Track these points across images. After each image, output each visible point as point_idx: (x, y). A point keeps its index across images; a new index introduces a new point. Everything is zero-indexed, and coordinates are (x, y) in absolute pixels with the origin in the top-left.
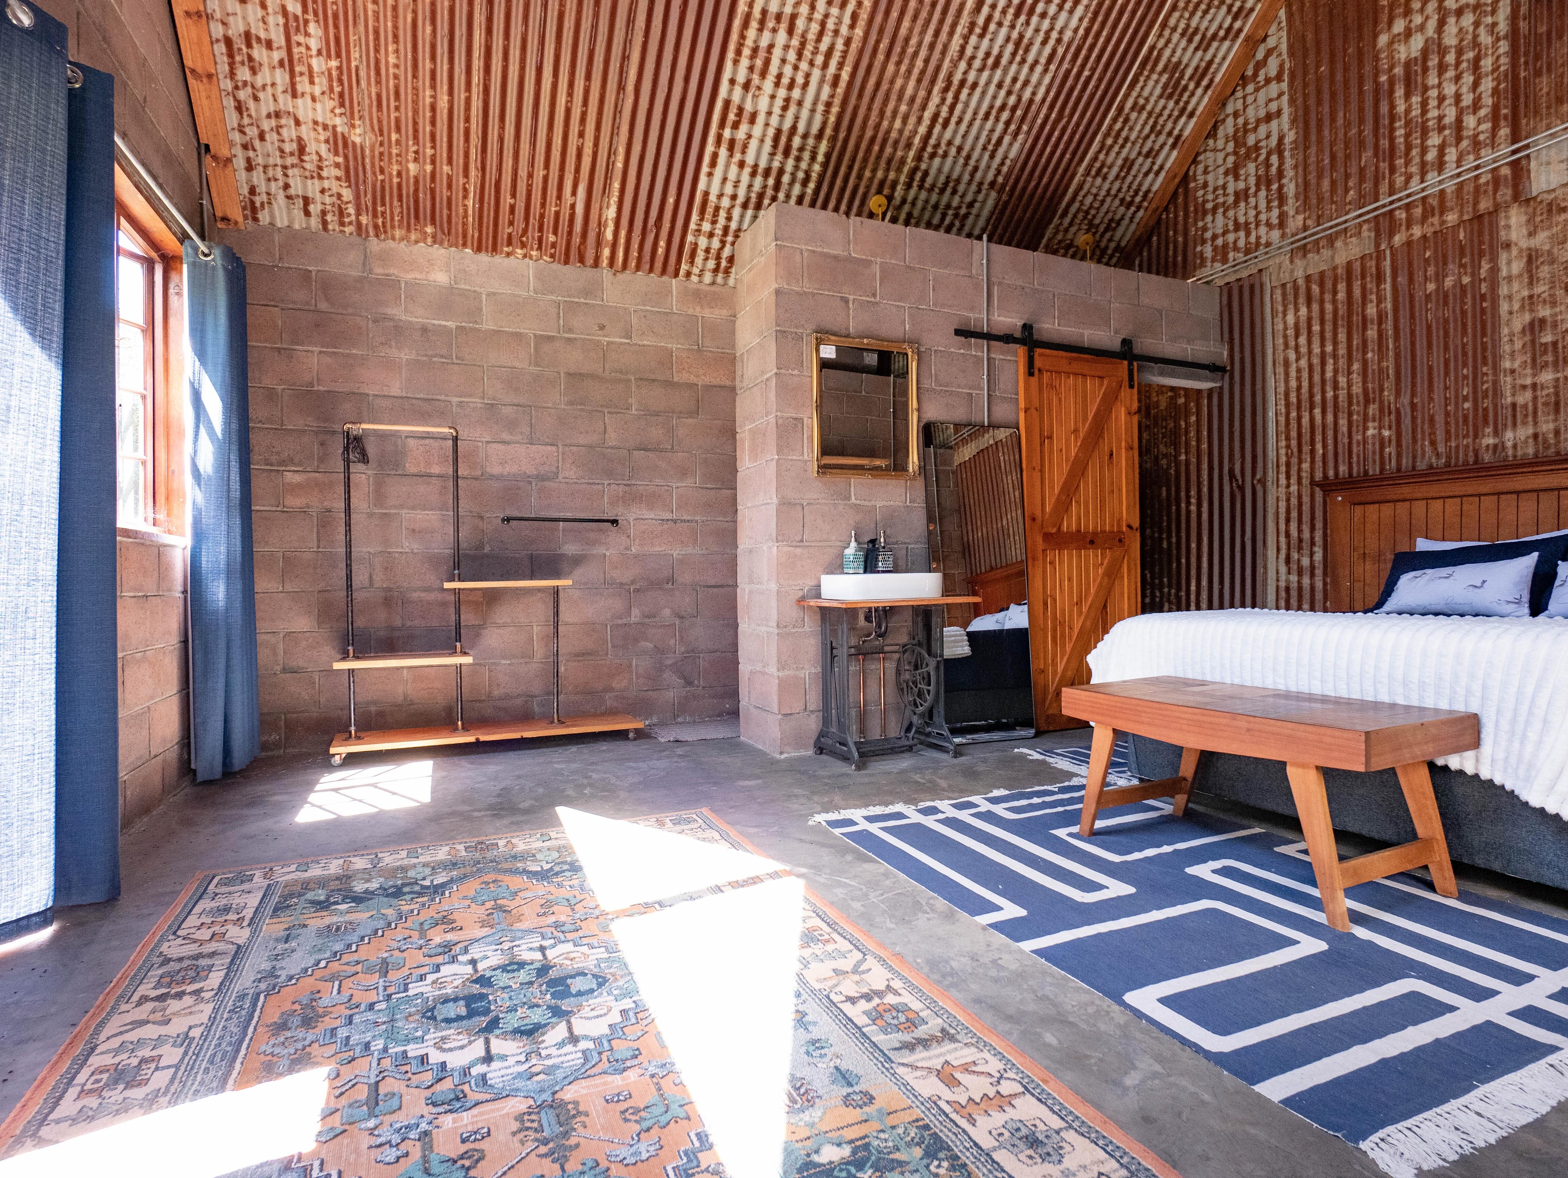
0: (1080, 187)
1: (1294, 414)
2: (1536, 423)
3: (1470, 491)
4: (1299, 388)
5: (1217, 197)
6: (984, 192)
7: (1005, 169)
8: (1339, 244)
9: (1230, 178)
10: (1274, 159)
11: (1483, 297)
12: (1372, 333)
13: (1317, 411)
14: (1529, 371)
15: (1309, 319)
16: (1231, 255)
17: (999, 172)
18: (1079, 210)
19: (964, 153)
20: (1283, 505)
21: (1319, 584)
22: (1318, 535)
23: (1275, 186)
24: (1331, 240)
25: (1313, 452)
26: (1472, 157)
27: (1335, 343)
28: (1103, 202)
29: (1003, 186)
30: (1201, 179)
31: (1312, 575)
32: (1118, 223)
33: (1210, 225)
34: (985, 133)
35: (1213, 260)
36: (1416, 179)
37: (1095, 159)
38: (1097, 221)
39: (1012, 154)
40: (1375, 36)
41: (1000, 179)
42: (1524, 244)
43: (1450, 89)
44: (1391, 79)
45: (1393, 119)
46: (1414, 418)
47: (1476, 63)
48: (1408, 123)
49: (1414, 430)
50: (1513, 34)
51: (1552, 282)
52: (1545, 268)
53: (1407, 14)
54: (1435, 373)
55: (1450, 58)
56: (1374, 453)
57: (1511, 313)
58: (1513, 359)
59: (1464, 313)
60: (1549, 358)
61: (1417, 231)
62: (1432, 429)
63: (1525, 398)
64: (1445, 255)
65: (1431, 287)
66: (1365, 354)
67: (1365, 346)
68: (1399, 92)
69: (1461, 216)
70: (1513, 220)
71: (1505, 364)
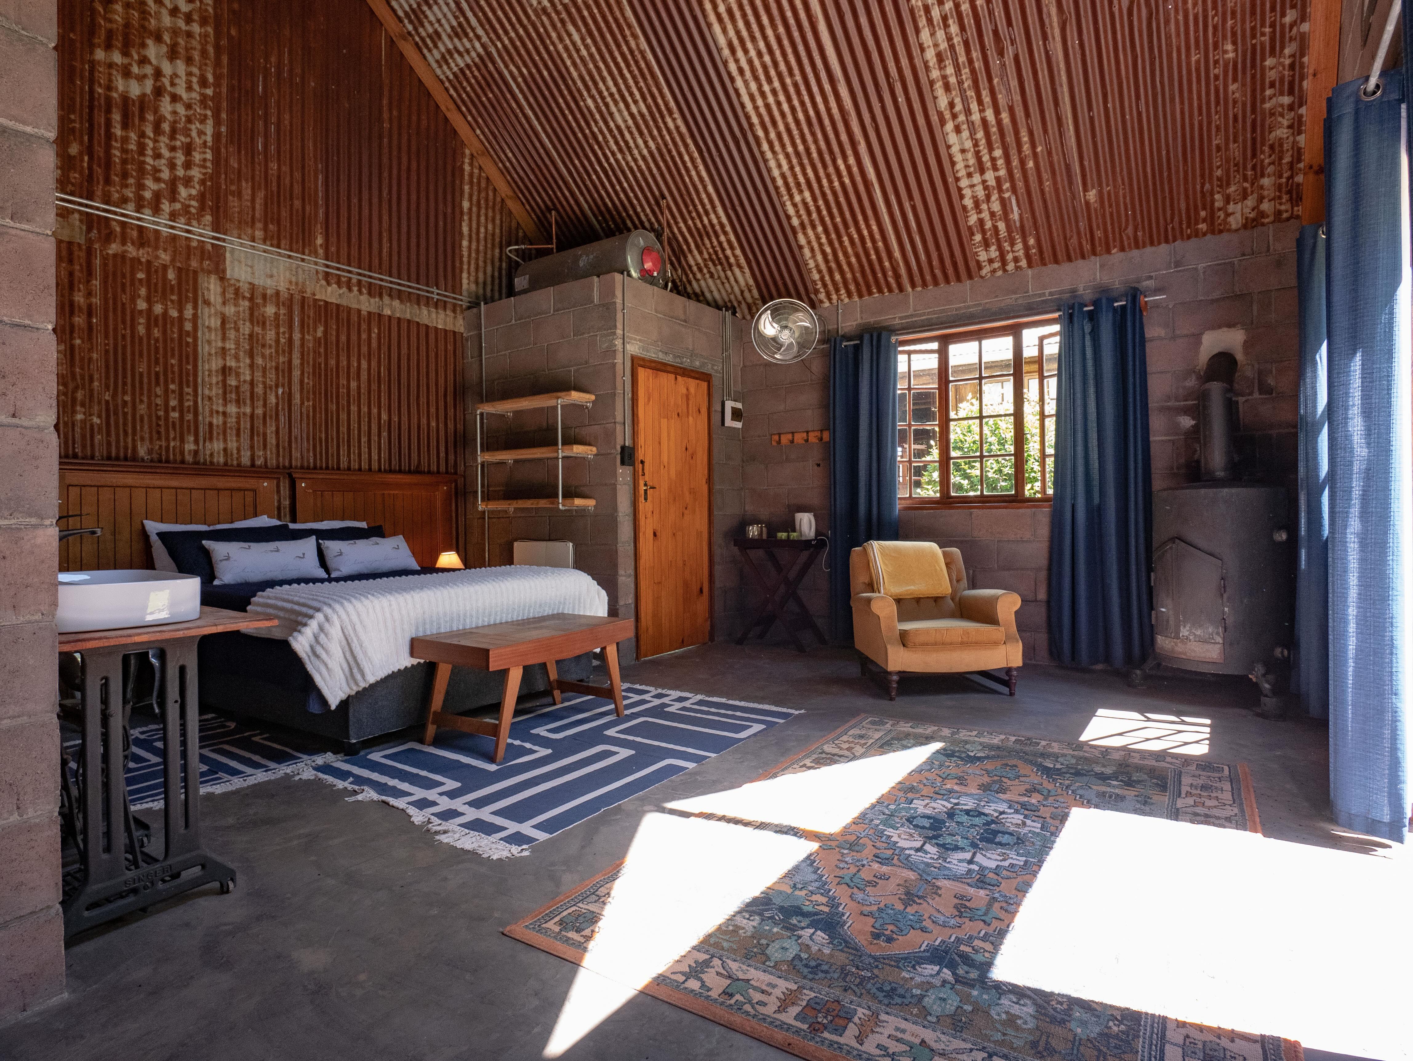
2: (225, 440)
3: (185, 485)
11: (188, 334)
14: (221, 401)
26: (183, 220)
36: (131, 206)
42: (219, 307)
43: (165, 152)
44: (109, 100)
45: (109, 136)
46: (125, 414)
47: (188, 149)
48: (124, 151)
49: (125, 424)
50: (216, 150)
51: (237, 343)
52: (233, 332)
53: (126, 54)
54: (145, 380)
55: (166, 127)
56: (83, 437)
57: (210, 354)
58: (210, 389)
59: (172, 340)
60: (233, 396)
61: (132, 251)
62: (142, 427)
63: (217, 421)
64: (156, 284)
65: (142, 305)
66: (72, 338)
67: (72, 332)
68: (116, 117)
69: (173, 260)
70: (212, 287)
71: (204, 391)
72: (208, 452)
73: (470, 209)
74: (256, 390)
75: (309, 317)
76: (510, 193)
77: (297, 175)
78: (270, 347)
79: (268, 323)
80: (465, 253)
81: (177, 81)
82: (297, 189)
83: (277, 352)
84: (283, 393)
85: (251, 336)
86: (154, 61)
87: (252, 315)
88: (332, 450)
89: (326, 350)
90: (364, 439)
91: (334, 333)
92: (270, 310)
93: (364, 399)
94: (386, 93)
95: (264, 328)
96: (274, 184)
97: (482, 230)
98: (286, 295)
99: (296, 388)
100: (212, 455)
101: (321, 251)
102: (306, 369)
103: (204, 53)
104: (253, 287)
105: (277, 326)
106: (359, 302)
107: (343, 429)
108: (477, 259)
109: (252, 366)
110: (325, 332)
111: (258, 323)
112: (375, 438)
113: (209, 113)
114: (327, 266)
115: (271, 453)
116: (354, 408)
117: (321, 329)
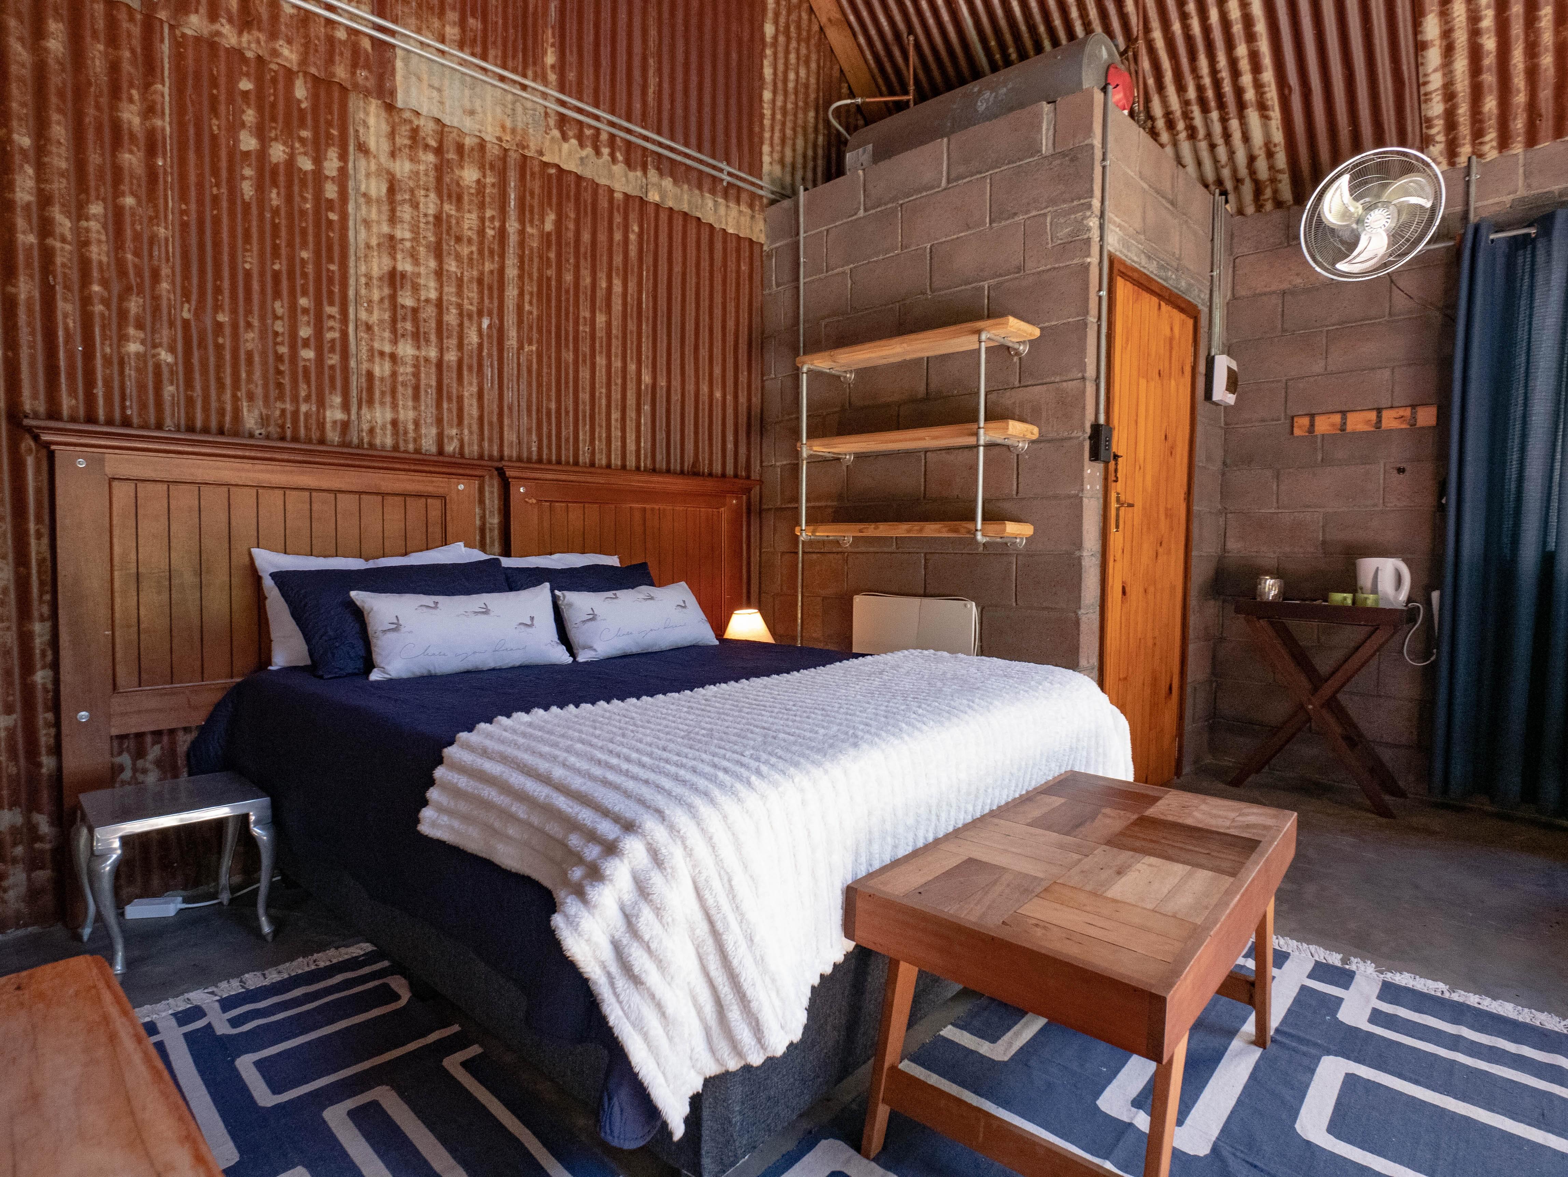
2: (395, 406)
3: (325, 485)
11: (331, 206)
12: (131, 160)
14: (387, 334)
42: (384, 160)
46: (219, 348)
49: (219, 367)
51: (415, 230)
52: (407, 208)
54: (256, 286)
56: (142, 387)
57: (368, 246)
58: (369, 311)
59: (303, 213)
60: (409, 326)
61: (229, 35)
62: (250, 373)
63: (383, 369)
64: (273, 105)
65: (248, 142)
66: (117, 194)
67: (117, 178)
69: (304, 62)
70: (372, 121)
71: (358, 313)
72: (365, 427)
73: (775, 39)
74: (446, 318)
75: (532, 194)
76: (836, 15)
78: (470, 241)
79: (466, 198)
80: (767, 112)
83: (481, 252)
84: (490, 327)
85: (438, 218)
87: (439, 180)
88: (567, 431)
89: (559, 255)
90: (615, 415)
91: (571, 226)
92: (470, 175)
93: (616, 345)
95: (459, 209)
97: (792, 76)
98: (496, 151)
99: (511, 319)
100: (371, 431)
101: (552, 77)
102: (527, 288)
104: (441, 128)
105: (482, 206)
106: (611, 176)
107: (585, 396)
109: (439, 274)
110: (559, 223)
111: (450, 196)
112: (631, 414)
114: (563, 103)
115: (471, 433)
116: (601, 361)
117: (551, 217)
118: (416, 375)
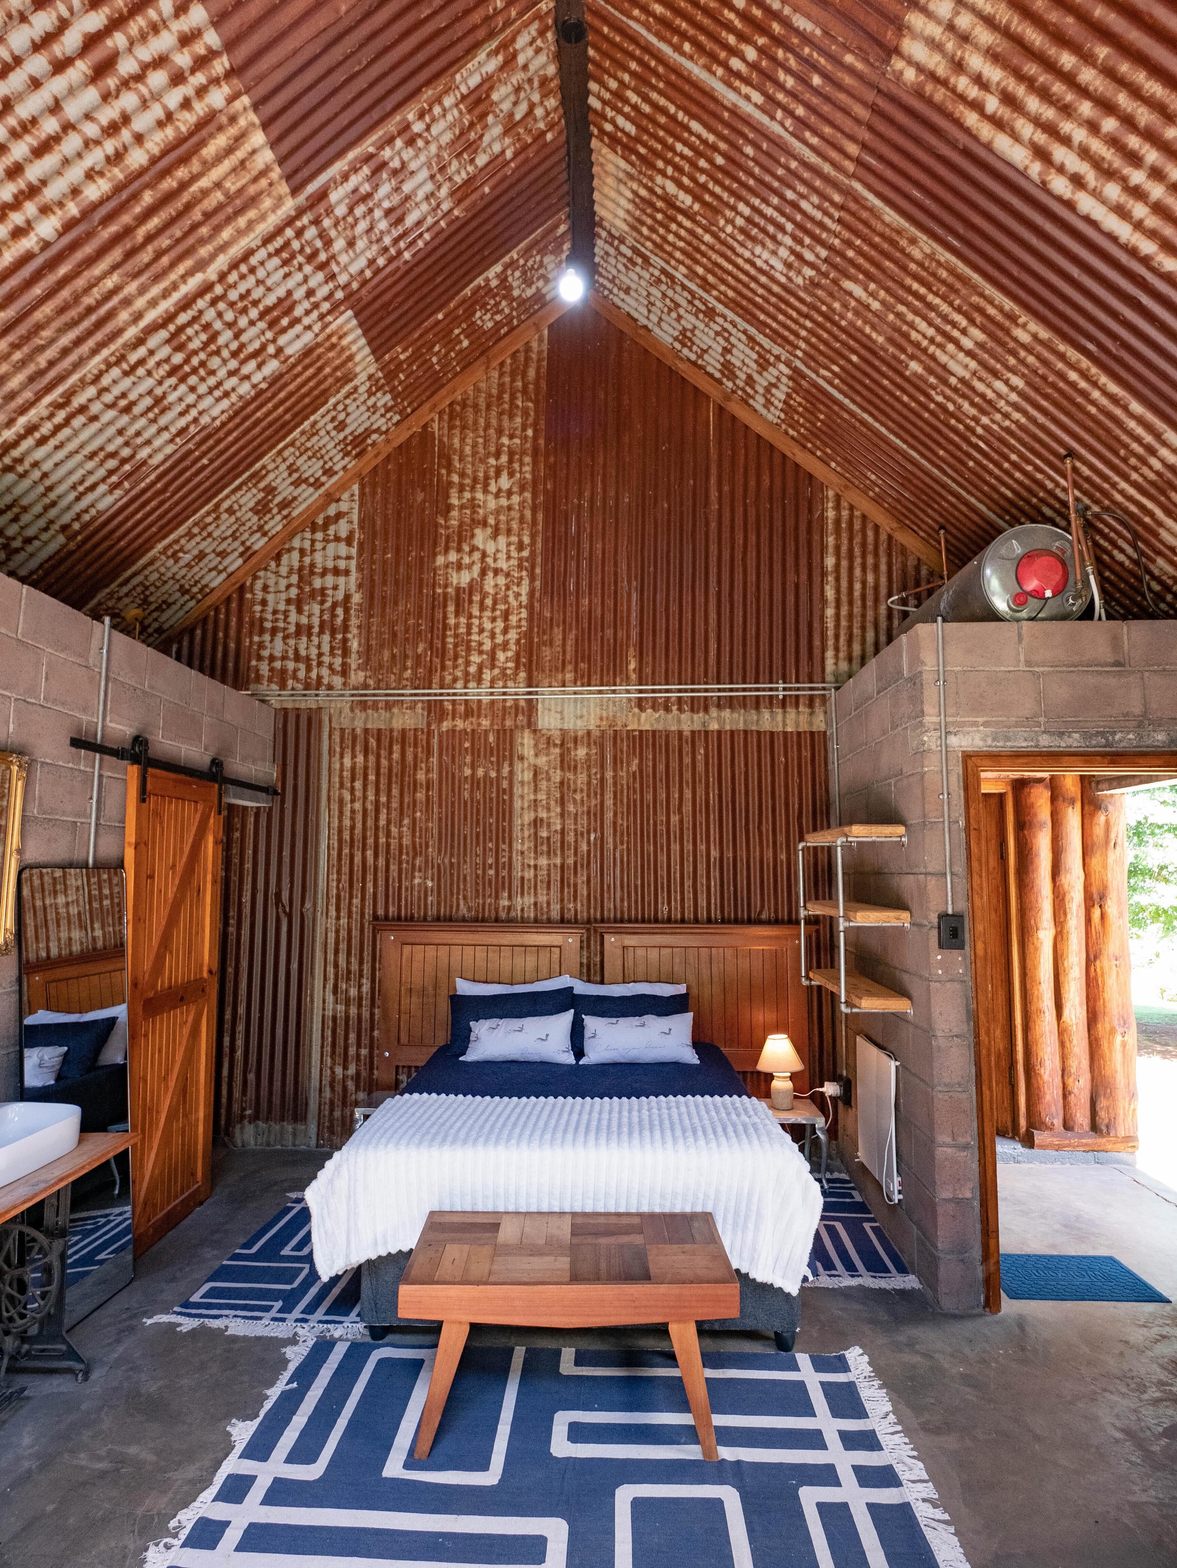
0: (151, 563)
1: (346, 851)
2: (536, 894)
3: (495, 942)
4: (353, 828)
5: (277, 620)
6: (52, 532)
7: (86, 517)
8: (395, 710)
9: (292, 608)
10: (340, 611)
11: (504, 791)
12: (420, 796)
13: (370, 853)
14: (532, 855)
15: (366, 768)
16: (290, 682)
17: (78, 517)
18: (141, 583)
19: (48, 482)
20: (332, 936)
21: (366, 1014)
22: (366, 968)
23: (339, 636)
24: (389, 706)
25: (363, 889)
26: (501, 683)
27: (389, 796)
28: (165, 582)
29: (78, 533)
30: (259, 595)
31: (360, 1006)
32: (169, 605)
33: (267, 644)
34: (81, 472)
35: (270, 680)
36: (460, 684)
37: (176, 541)
38: (152, 599)
39: (102, 506)
40: (435, 555)
41: (76, 526)
42: (532, 760)
43: (488, 625)
44: (445, 595)
45: (445, 627)
46: (452, 875)
47: (506, 615)
48: (456, 636)
49: (452, 884)
50: (530, 607)
51: (548, 794)
52: (544, 783)
53: (459, 550)
54: (469, 841)
55: (489, 602)
56: (419, 899)
57: (523, 808)
58: (523, 843)
59: (491, 799)
60: (545, 848)
61: (460, 724)
62: (465, 886)
63: (529, 874)
64: (479, 750)
65: (468, 772)
66: (414, 812)
67: (415, 806)
68: (451, 608)
69: (492, 724)
70: (526, 741)
71: (517, 846)
72: (520, 908)
73: (837, 565)
74: (567, 839)
75: (622, 752)
76: (895, 525)
77: (610, 603)
78: (582, 790)
79: (579, 766)
80: (830, 624)
81: (499, 555)
82: (609, 617)
83: (588, 796)
84: (595, 838)
85: (562, 783)
86: (481, 547)
87: (562, 761)
88: (649, 898)
89: (641, 784)
90: (688, 883)
91: (651, 764)
92: (581, 752)
93: (688, 835)
94: (714, 471)
95: (575, 773)
96: (586, 621)
97: (857, 586)
98: (598, 734)
99: (609, 831)
101: (633, 676)
102: (619, 809)
103: (522, 519)
104: (564, 732)
105: (589, 768)
106: (679, 721)
107: (663, 873)
108: (850, 628)
109: (562, 815)
110: (640, 765)
111: (569, 768)
112: (702, 881)
113: (524, 573)
114: (641, 691)
115: (582, 905)
116: (675, 847)
117: (636, 761)
118: (549, 875)
